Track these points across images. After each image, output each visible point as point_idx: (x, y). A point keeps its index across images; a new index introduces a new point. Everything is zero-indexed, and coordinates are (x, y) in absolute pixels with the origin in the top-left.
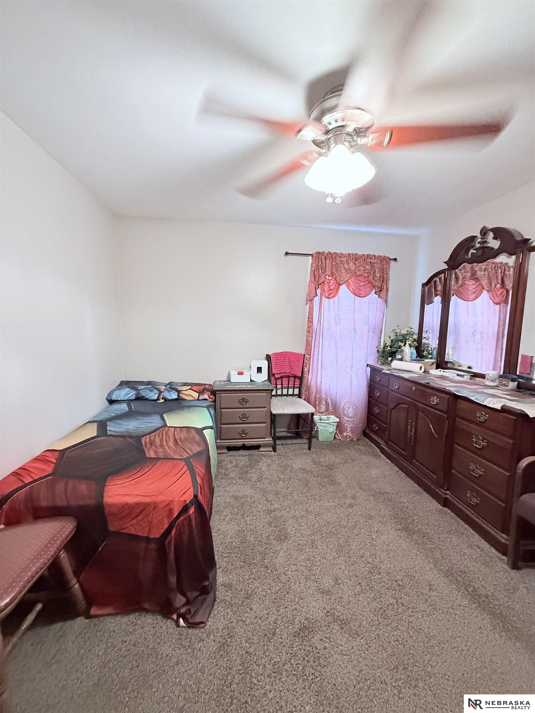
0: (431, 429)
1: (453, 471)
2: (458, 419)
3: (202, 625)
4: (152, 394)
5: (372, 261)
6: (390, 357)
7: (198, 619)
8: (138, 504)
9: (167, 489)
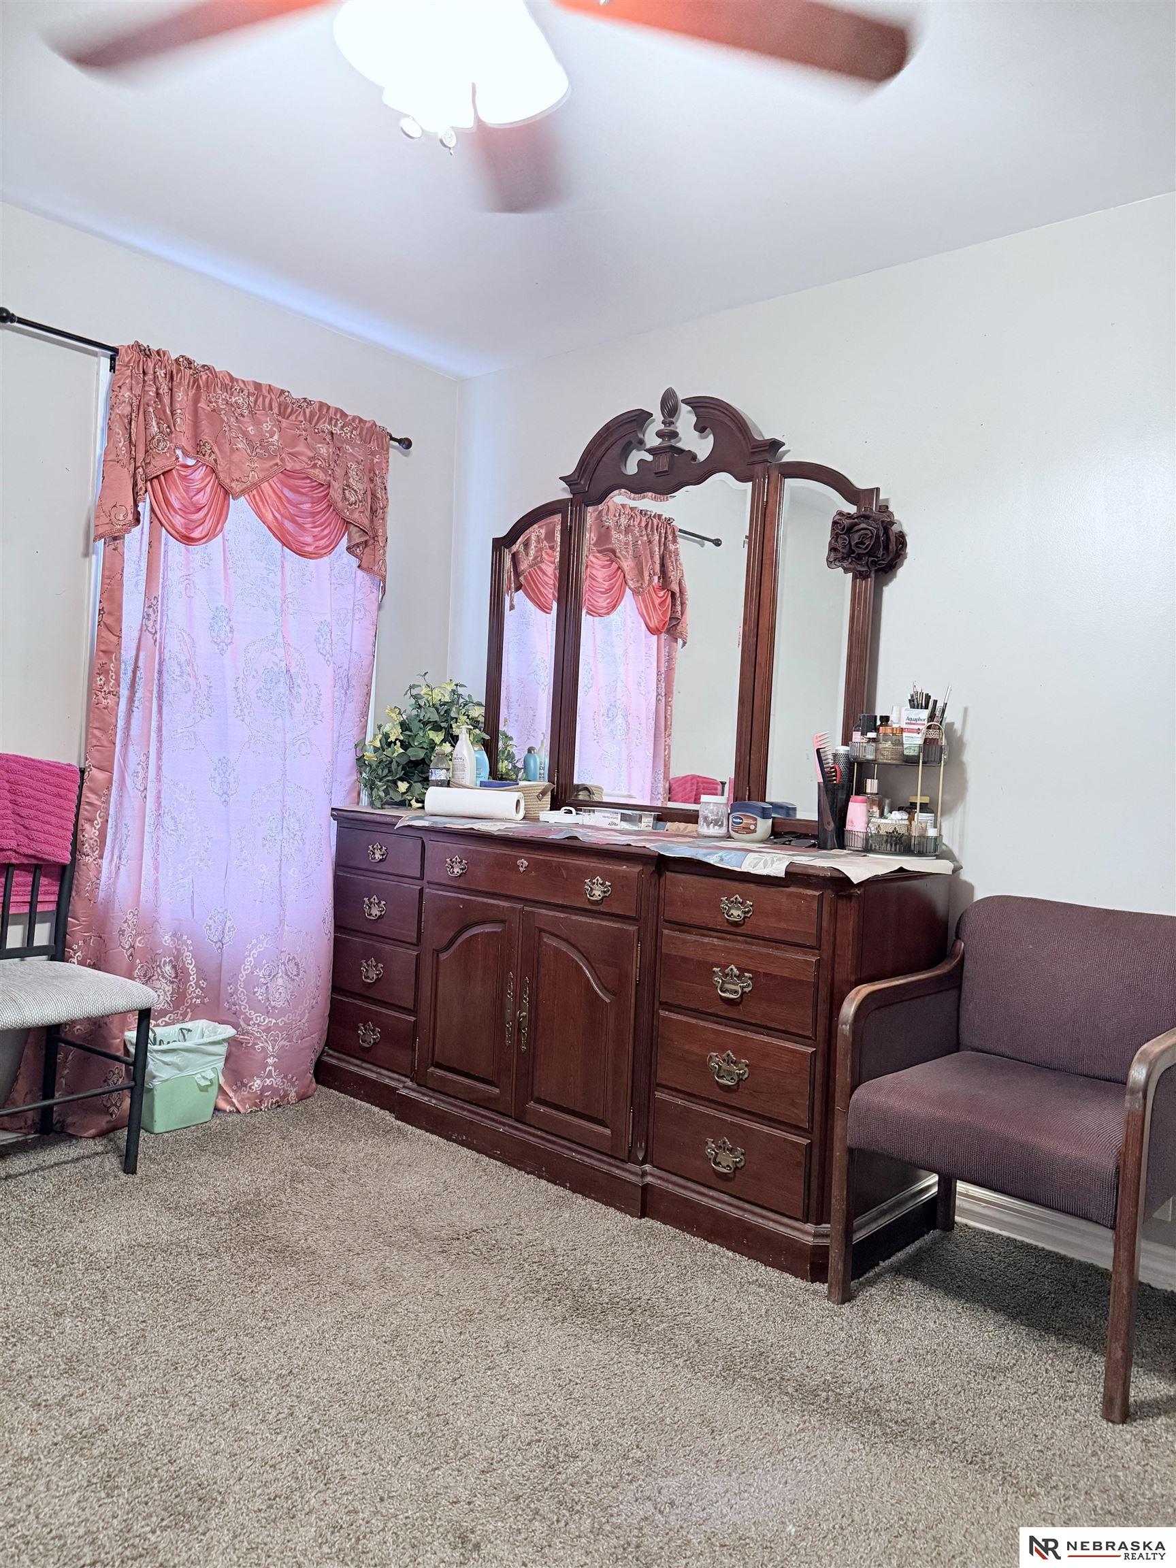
0: (589, 981)
1: (658, 1094)
2: (666, 932)
5: (336, 430)
6: (402, 779)
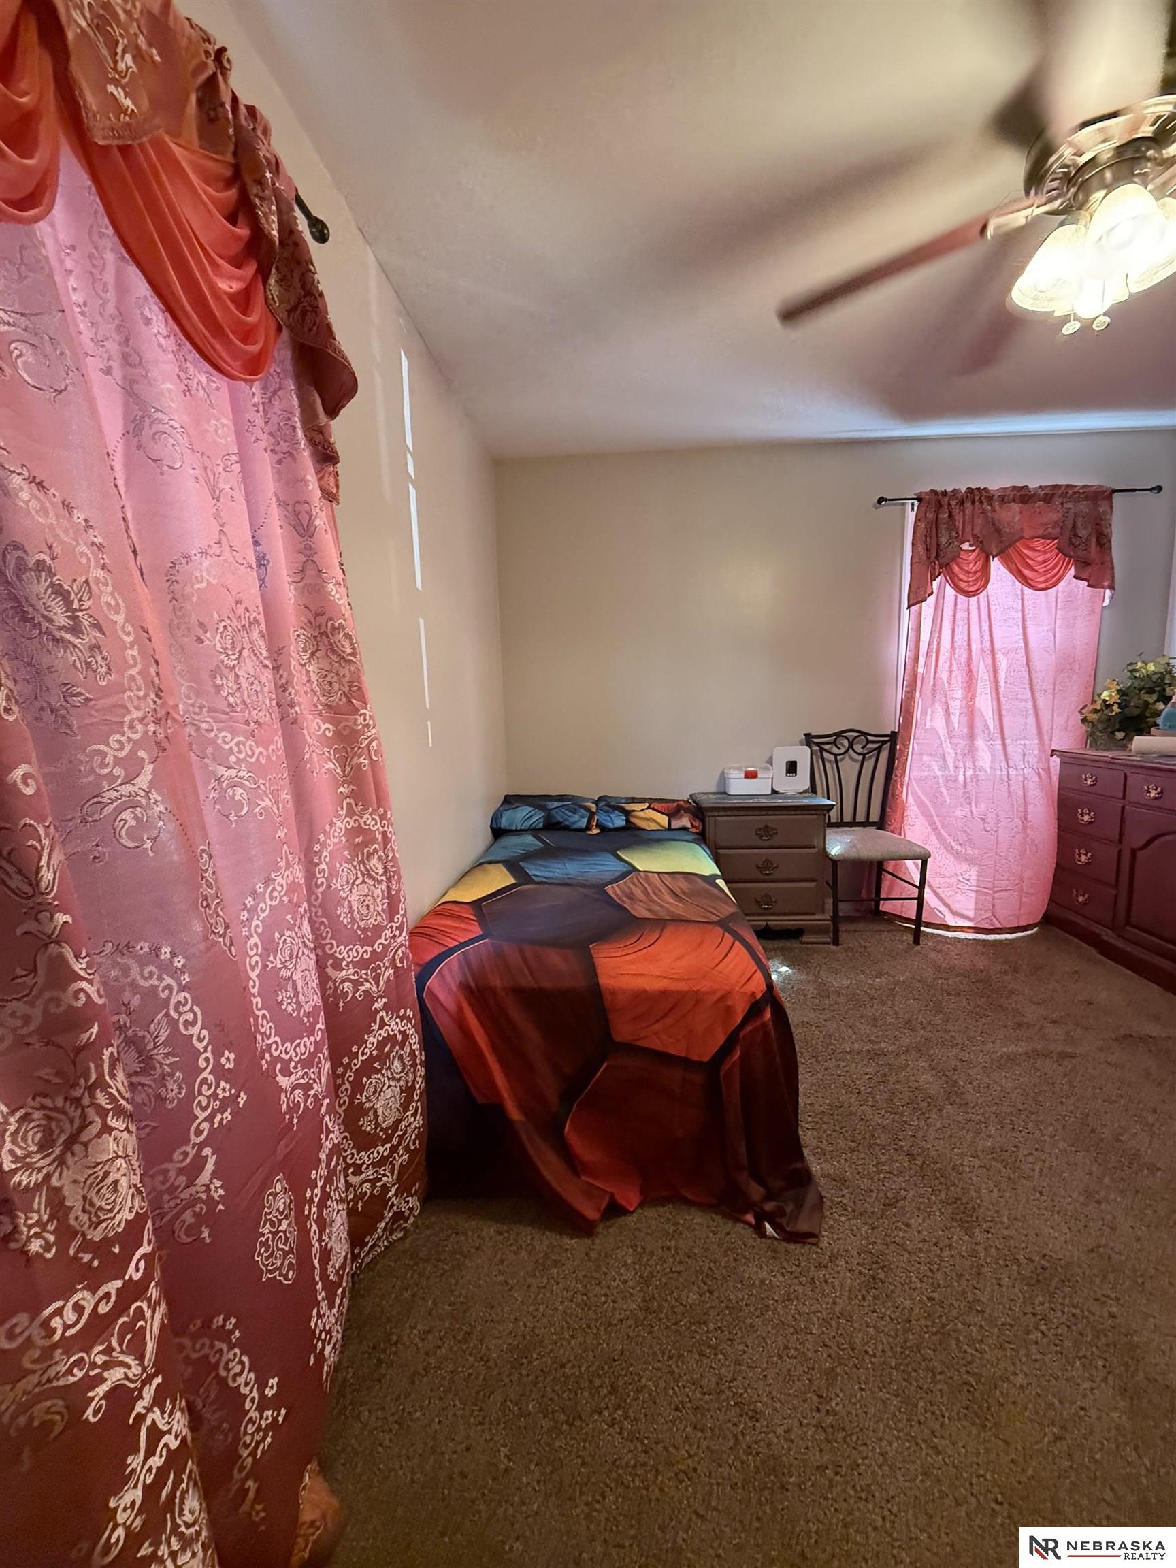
3: (811, 1240)
4: (576, 817)
7: (803, 1226)
8: (664, 993)
9: (713, 969)
